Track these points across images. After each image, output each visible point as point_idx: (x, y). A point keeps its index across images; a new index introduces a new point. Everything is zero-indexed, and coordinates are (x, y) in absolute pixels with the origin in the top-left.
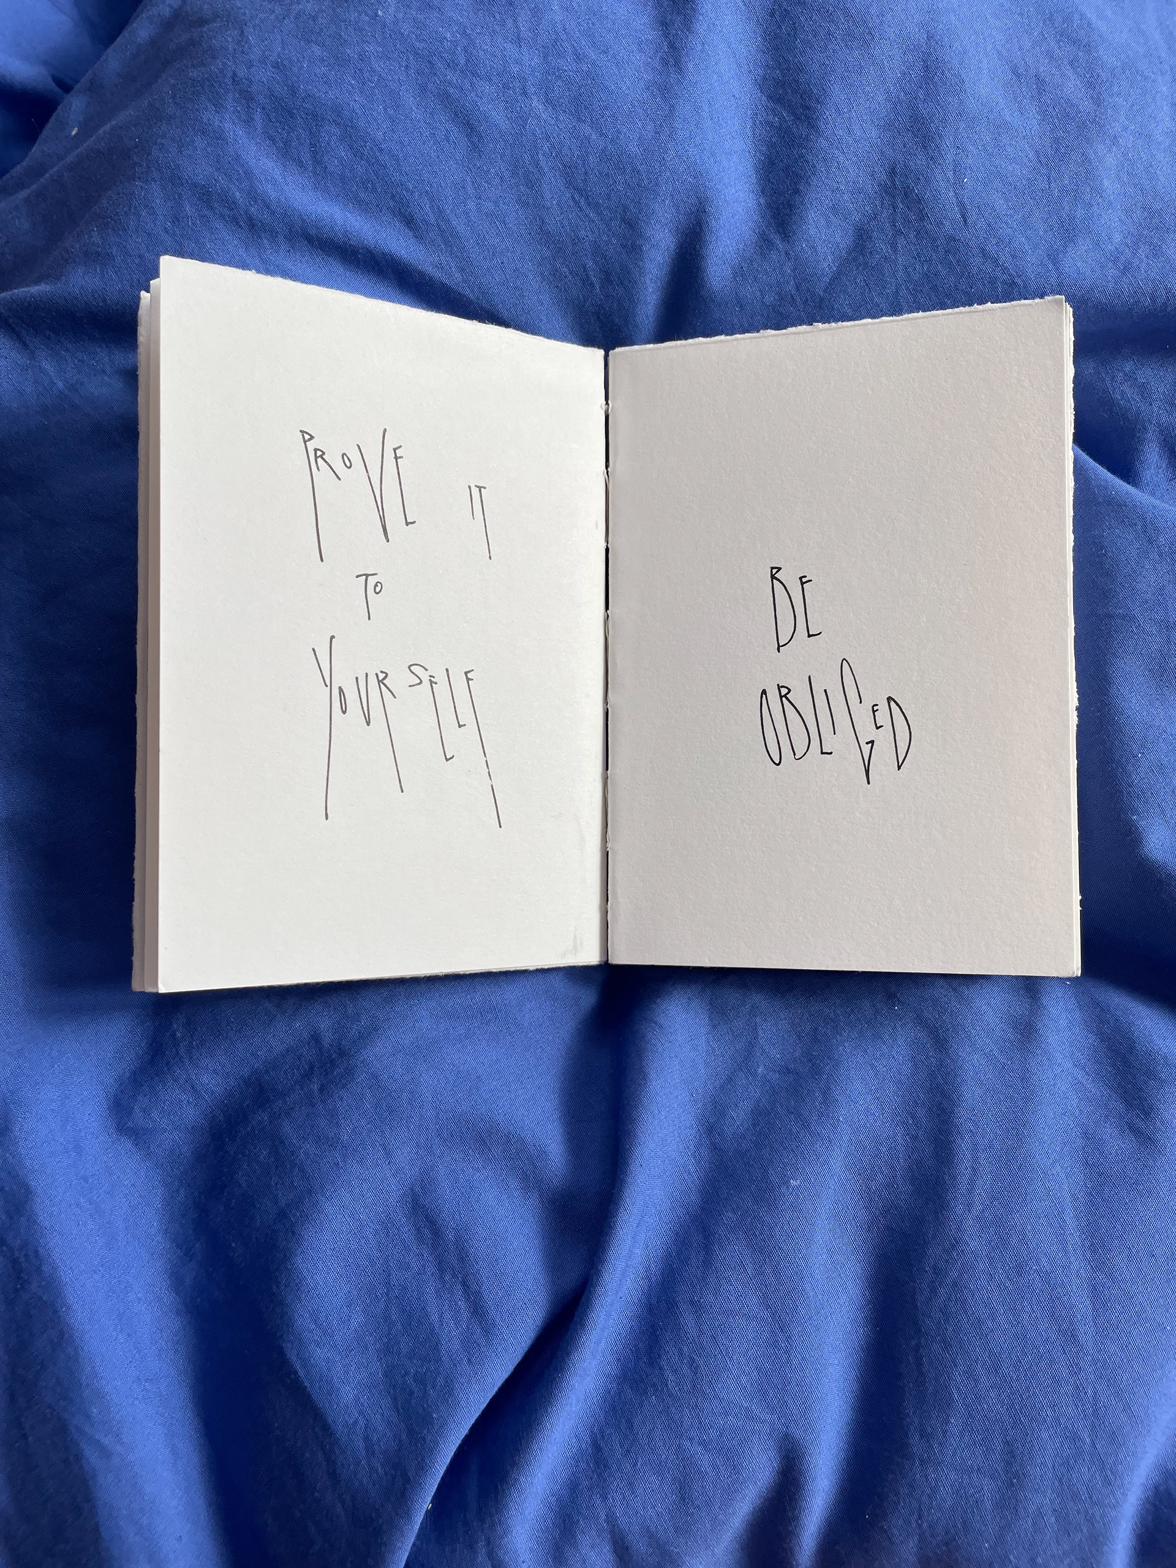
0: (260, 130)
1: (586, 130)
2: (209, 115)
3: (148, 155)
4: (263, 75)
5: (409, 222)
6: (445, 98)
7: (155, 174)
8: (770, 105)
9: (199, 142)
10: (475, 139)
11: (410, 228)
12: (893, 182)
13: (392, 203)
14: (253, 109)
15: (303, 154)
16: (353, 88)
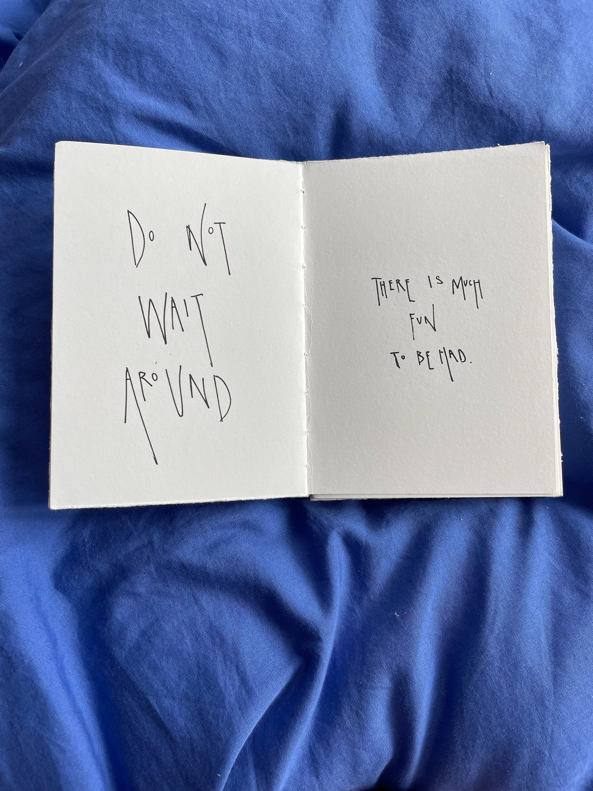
0: (111, 61)
1: (283, 53)
2: (85, 55)
3: (54, 76)
4: (112, 31)
5: (189, 105)
6: (207, 39)
7: (58, 87)
8: (384, 37)
9: (80, 69)
10: (223, 60)
11: (190, 109)
12: (451, 77)
13: (180, 96)
14: (107, 50)
15: (133, 72)
16: (159, 36)
